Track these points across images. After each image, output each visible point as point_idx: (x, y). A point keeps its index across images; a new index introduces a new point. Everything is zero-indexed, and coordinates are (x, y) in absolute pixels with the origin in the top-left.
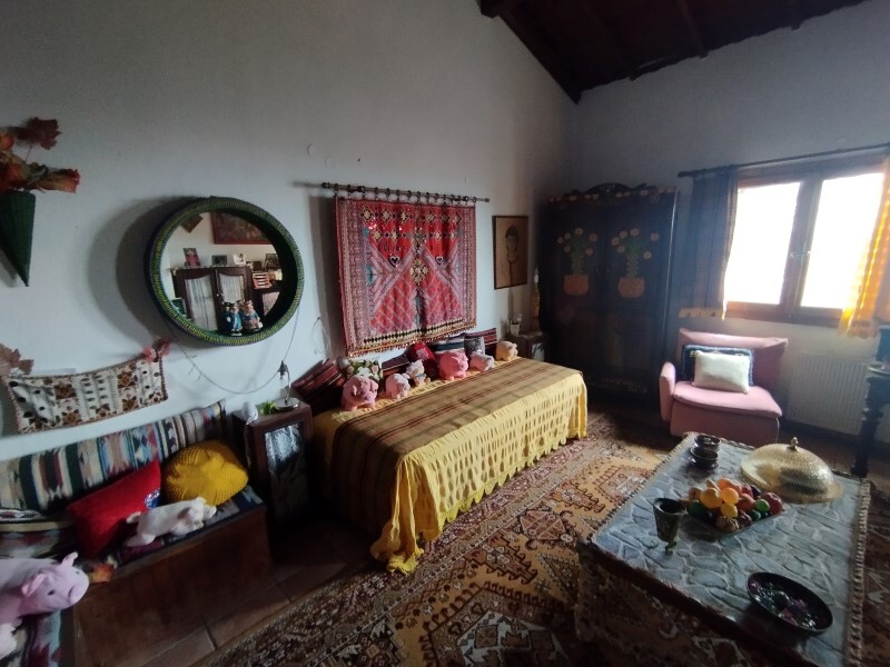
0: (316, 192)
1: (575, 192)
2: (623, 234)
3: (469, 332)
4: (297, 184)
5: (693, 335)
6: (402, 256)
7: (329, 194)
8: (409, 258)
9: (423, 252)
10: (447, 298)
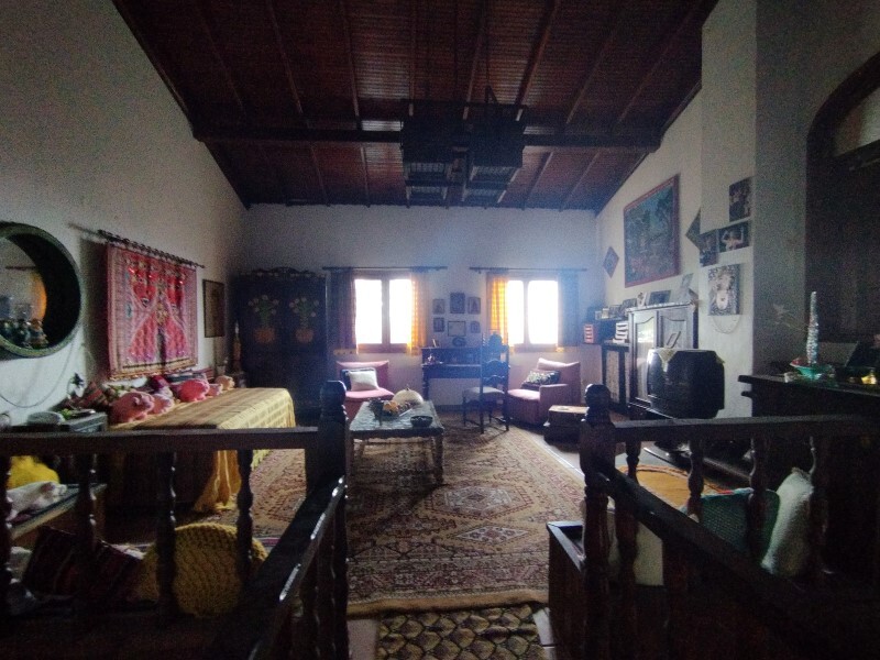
0: (85, 236)
1: (260, 270)
2: (297, 301)
3: (194, 369)
4: (71, 225)
5: (344, 364)
6: (151, 298)
7: (103, 241)
8: (155, 302)
9: (164, 299)
10: (179, 338)
